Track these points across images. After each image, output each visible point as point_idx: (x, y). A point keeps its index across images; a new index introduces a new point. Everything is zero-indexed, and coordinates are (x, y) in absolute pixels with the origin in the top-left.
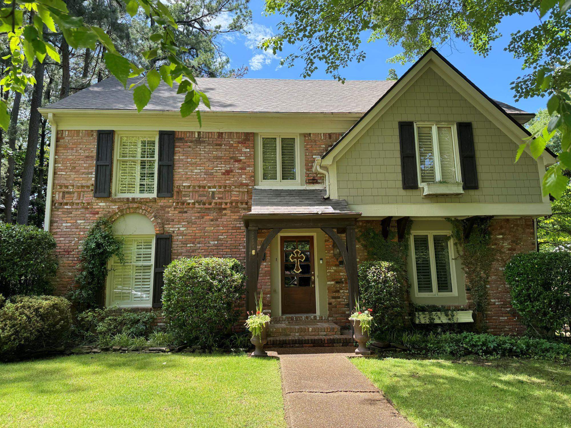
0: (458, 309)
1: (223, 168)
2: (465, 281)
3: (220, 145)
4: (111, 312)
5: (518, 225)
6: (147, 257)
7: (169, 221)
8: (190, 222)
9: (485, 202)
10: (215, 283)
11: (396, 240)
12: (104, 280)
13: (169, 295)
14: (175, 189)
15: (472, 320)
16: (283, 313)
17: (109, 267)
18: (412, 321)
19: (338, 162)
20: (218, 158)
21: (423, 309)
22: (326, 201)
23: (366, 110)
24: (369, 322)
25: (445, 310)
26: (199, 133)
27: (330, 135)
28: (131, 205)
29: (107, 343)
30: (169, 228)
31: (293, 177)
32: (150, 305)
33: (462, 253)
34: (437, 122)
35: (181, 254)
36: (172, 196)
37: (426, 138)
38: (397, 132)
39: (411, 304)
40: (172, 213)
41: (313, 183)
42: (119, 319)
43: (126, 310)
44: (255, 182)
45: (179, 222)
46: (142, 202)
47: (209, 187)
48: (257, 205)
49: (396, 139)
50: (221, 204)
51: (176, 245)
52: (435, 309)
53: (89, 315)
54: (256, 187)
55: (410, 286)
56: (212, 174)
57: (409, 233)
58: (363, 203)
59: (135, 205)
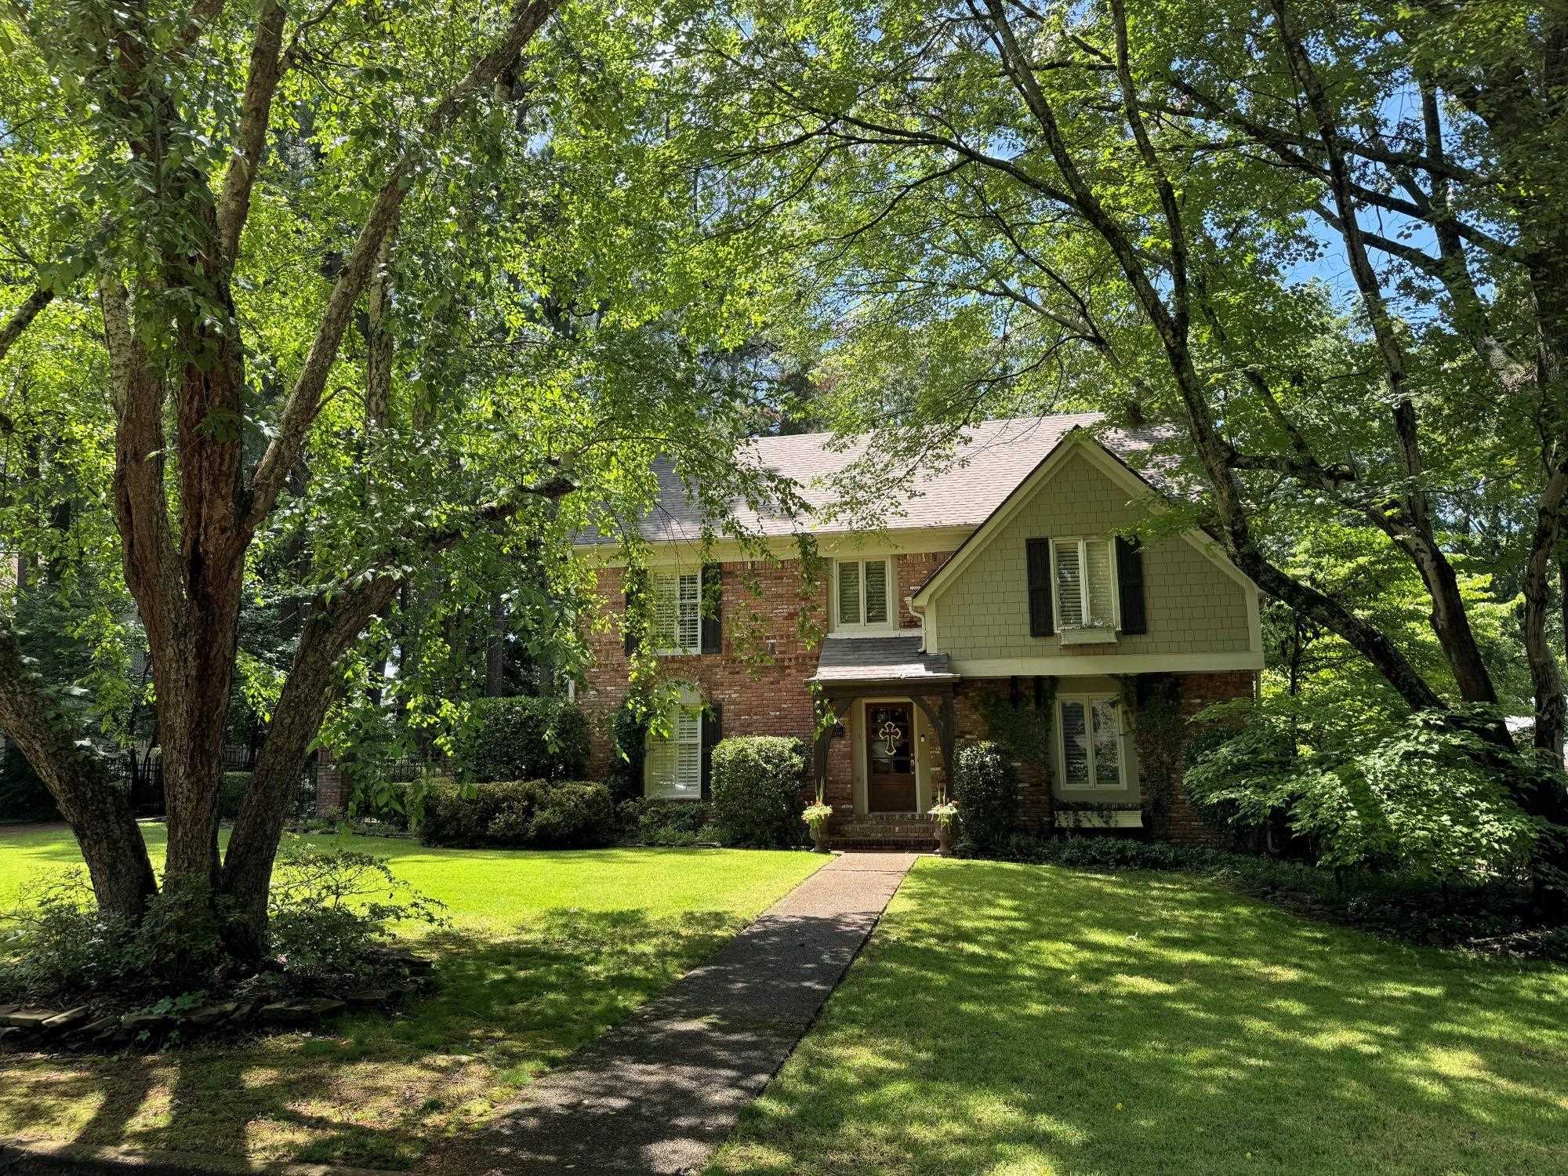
0: (1122, 808)
1: (784, 610)
2: (1138, 768)
3: (781, 578)
4: (653, 803)
5: (1227, 683)
6: (692, 733)
7: (718, 685)
8: (743, 686)
9: (1157, 652)
10: (769, 767)
11: (1032, 707)
12: (642, 762)
13: (718, 781)
14: (724, 642)
15: (1140, 824)
16: (871, 809)
17: (647, 746)
18: (1052, 823)
19: (938, 601)
20: (778, 596)
21: (1066, 807)
22: (921, 657)
23: (980, 520)
24: (949, 817)
25: (1099, 809)
26: (753, 563)
27: (935, 556)
28: (671, 666)
29: (651, 837)
30: (718, 695)
31: (881, 617)
32: (698, 796)
33: (1134, 726)
34: (1085, 536)
35: (733, 729)
36: (720, 652)
37: (1068, 558)
38: (1024, 554)
39: (1052, 799)
40: (720, 675)
41: (910, 627)
42: (663, 811)
43: (671, 801)
44: (829, 629)
45: (730, 686)
46: (685, 661)
47: (768, 638)
48: (825, 665)
49: (1023, 564)
50: (783, 660)
51: (727, 717)
52: (1086, 807)
53: (628, 806)
54: (830, 636)
55: (1052, 774)
56: (770, 619)
57: (1053, 697)
58: (973, 658)
59: (676, 666)
